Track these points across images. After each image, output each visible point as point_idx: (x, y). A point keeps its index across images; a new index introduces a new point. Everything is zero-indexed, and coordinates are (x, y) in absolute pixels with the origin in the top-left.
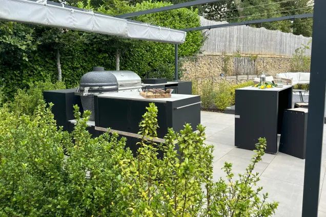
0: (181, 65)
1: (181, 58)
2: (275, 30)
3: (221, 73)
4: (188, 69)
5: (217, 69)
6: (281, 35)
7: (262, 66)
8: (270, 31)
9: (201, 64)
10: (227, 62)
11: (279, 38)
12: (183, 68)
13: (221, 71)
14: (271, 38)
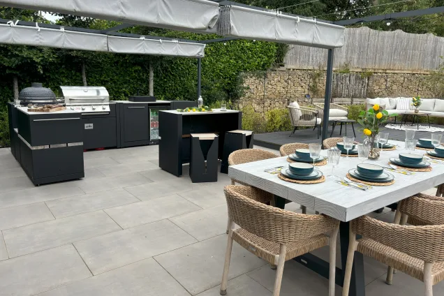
0: (242, 83)
1: (242, 74)
2: (424, 33)
3: (306, 93)
4: (252, 87)
5: (300, 89)
6: (436, 42)
7: (383, 87)
8: (412, 35)
9: (272, 81)
10: (317, 80)
11: (430, 45)
12: (245, 85)
13: (306, 90)
14: (414, 45)
